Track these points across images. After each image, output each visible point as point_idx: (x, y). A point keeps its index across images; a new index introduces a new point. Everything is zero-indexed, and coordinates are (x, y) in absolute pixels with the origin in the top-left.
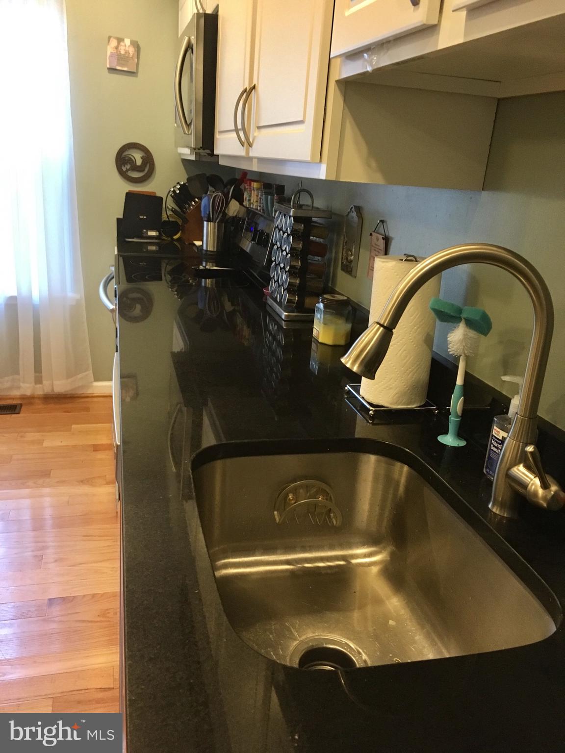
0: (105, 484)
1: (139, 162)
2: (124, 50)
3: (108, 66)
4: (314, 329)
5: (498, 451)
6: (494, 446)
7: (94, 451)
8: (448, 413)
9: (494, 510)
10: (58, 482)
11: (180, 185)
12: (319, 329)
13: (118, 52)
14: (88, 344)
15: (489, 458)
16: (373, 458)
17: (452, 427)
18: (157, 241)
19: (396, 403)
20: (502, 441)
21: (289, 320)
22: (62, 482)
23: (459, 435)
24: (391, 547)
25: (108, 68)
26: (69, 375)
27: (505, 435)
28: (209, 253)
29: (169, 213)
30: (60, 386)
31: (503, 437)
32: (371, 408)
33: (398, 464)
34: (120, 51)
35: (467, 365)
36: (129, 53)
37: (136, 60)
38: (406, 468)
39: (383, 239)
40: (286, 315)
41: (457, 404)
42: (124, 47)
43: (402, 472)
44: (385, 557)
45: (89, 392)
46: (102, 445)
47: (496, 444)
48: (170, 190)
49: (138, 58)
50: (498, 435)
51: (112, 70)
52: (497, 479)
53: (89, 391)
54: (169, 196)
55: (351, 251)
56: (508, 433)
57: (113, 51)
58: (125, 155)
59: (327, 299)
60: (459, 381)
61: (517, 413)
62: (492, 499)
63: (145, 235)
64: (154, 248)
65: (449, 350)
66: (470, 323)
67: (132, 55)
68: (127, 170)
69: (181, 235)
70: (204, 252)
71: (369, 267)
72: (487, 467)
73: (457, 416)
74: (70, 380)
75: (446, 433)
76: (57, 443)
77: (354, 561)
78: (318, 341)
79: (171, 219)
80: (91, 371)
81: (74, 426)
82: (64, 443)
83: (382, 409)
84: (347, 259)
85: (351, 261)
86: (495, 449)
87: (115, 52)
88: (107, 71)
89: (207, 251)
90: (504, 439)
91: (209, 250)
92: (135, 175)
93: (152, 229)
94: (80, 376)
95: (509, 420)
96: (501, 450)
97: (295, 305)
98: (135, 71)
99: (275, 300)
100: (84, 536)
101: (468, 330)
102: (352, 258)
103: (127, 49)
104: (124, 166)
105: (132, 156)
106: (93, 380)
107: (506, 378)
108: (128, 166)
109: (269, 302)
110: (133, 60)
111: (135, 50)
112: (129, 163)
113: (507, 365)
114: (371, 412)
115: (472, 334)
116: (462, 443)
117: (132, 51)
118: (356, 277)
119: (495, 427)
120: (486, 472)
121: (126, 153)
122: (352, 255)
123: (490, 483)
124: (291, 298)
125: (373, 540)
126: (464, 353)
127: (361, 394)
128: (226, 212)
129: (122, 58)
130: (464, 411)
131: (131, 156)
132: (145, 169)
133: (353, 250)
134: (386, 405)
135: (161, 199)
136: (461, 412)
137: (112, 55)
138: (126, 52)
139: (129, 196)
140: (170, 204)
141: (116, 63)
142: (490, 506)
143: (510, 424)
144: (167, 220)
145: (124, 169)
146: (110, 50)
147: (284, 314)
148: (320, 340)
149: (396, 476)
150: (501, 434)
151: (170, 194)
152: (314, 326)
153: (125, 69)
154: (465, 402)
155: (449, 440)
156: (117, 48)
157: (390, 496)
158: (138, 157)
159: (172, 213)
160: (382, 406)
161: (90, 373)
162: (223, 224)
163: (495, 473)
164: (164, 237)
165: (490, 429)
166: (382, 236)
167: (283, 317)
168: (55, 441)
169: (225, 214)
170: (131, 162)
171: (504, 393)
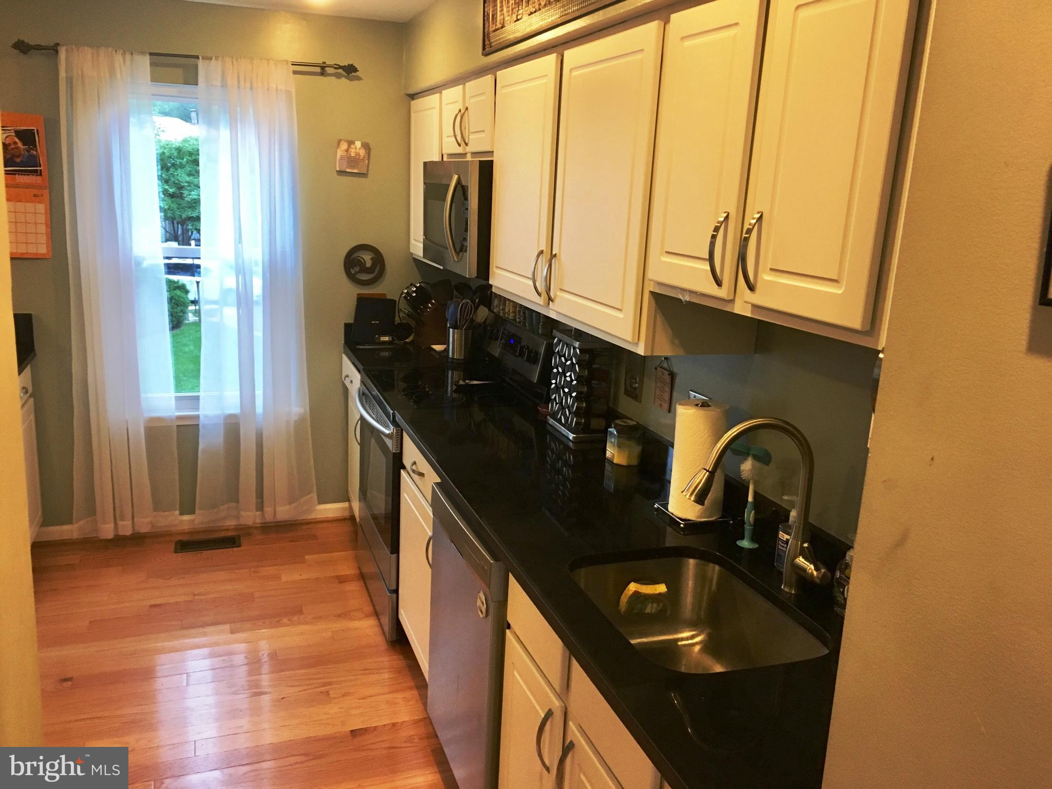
0: (364, 618)
1: (369, 264)
2: (355, 152)
3: (338, 169)
4: (607, 452)
5: (784, 549)
6: (781, 546)
7: (339, 583)
8: (743, 522)
9: (786, 590)
10: (314, 618)
11: (416, 287)
12: (614, 451)
13: (349, 155)
14: (312, 462)
15: (779, 555)
16: (692, 561)
17: (747, 534)
18: (390, 347)
19: (699, 517)
20: (787, 542)
21: (575, 441)
22: (318, 618)
23: (753, 539)
24: (709, 630)
25: (337, 171)
26: (292, 500)
27: (788, 537)
28: (455, 361)
29: (402, 315)
30: (284, 512)
31: (787, 539)
32: (681, 522)
33: (711, 565)
34: (350, 154)
35: (755, 487)
36: (360, 155)
37: (367, 161)
38: (717, 568)
39: (669, 374)
40: (573, 437)
41: (750, 516)
42: (354, 150)
43: (714, 570)
44: (704, 638)
45: (311, 517)
46: (347, 576)
47: (782, 544)
48: (403, 292)
49: (369, 160)
50: (783, 538)
51: (341, 173)
52: (785, 569)
53: (313, 516)
54: (402, 298)
55: (635, 379)
56: (791, 536)
57: (342, 154)
58: (354, 258)
59: (620, 425)
60: (750, 499)
61: (795, 522)
62: (784, 582)
63: (377, 341)
64: (386, 354)
65: (742, 476)
66: (756, 457)
67: (362, 157)
68: (356, 273)
69: (414, 337)
70: (450, 360)
71: (655, 396)
72: (777, 562)
73: (751, 525)
74: (293, 505)
75: (742, 538)
76: (296, 577)
77: (680, 643)
78: (613, 463)
79: (403, 322)
80: (315, 494)
81: (307, 557)
82: (304, 577)
83: (690, 522)
84: (631, 386)
85: (636, 388)
86: (781, 548)
87: (345, 154)
88: (335, 173)
89: (453, 358)
90: (788, 540)
91: (455, 357)
92: (364, 277)
93: (385, 335)
94: (303, 500)
95: (790, 527)
96: (786, 548)
97: (582, 427)
98: (366, 173)
99: (559, 421)
100: (362, 670)
101: (755, 461)
102: (637, 385)
103: (358, 151)
104: (353, 269)
105: (361, 257)
106: (317, 502)
107: (785, 498)
108: (357, 269)
109: (550, 422)
110: (364, 162)
111: (366, 152)
112: (359, 266)
113: (784, 486)
114: (682, 525)
115: (758, 464)
116: (756, 546)
117: (362, 152)
118: (640, 402)
119: (781, 532)
120: (777, 565)
121: (355, 255)
122: (636, 383)
123: (781, 573)
124: (578, 421)
125: (693, 624)
126: (753, 478)
127: (669, 510)
128: (474, 318)
129: (353, 161)
130: (756, 520)
131: (359, 258)
132: (374, 271)
133: (638, 379)
134: (693, 519)
135: (395, 301)
136: (753, 521)
137: (342, 158)
138: (356, 155)
139: (362, 301)
140: (403, 306)
141: (346, 166)
142: (782, 587)
143: (791, 529)
144: (400, 322)
145: (353, 272)
146: (340, 153)
147: (571, 436)
148: (615, 461)
149: (710, 574)
150: (786, 537)
151: (404, 296)
152: (607, 449)
153: (356, 171)
154: (755, 513)
155: (745, 544)
156: (347, 151)
157: (706, 590)
158: (367, 258)
159: (404, 315)
160: (689, 520)
161: (314, 496)
162: (471, 331)
163: (783, 565)
164: (397, 342)
165: (777, 534)
166: (668, 372)
167: (571, 438)
168: (291, 575)
169: (472, 320)
170: (360, 264)
171: (784, 506)
